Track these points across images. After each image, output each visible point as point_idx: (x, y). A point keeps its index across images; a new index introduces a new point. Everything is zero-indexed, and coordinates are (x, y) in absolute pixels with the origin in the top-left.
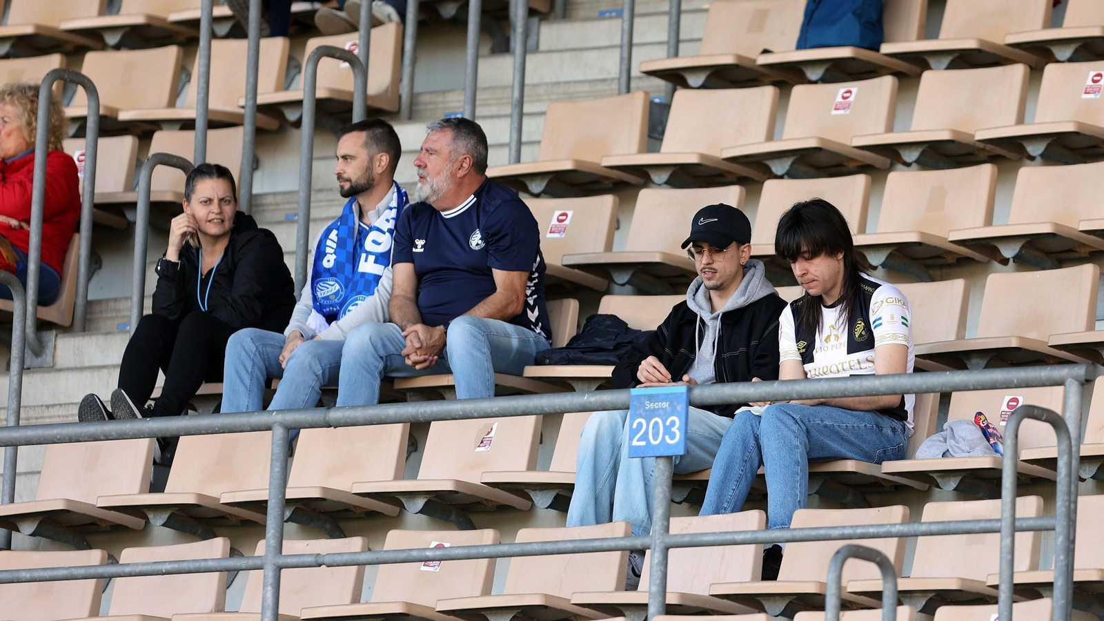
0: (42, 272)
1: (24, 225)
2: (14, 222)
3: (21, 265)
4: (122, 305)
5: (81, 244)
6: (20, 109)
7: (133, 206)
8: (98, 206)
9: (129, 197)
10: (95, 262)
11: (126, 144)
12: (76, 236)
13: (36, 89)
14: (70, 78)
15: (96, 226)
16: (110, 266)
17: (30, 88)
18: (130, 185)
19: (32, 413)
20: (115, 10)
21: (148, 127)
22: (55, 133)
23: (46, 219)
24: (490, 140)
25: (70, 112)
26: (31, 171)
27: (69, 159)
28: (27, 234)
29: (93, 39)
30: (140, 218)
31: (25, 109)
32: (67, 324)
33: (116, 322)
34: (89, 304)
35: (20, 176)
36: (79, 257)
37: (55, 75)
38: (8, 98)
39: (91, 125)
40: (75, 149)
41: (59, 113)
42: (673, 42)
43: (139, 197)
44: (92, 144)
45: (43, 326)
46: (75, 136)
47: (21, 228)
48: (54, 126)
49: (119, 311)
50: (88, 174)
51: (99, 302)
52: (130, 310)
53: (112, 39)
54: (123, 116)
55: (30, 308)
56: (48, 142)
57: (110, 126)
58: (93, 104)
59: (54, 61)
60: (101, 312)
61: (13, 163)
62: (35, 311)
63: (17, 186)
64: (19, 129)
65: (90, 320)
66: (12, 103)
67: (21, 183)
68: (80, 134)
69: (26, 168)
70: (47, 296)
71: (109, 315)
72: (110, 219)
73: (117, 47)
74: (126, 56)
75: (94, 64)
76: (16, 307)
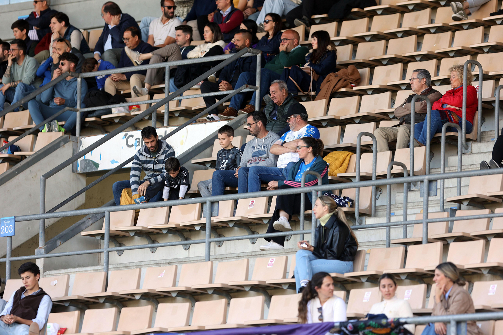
0: (466, 123)
1: (461, 109)
2: (457, 108)
3: (460, 122)
4: (492, 133)
5: (479, 114)
6: (458, 73)
7: (494, 101)
8: (483, 102)
9: (493, 99)
10: (483, 120)
11: (491, 82)
12: (477, 112)
13: (463, 66)
14: (473, 63)
15: (483, 108)
16: (488, 121)
17: (461, 66)
18: (493, 95)
19: (465, 167)
20: (486, 41)
21: (498, 77)
22: (469, 80)
23: (467, 107)
25: (474, 73)
26: (462, 92)
27: (474, 88)
28: (462, 112)
29: (480, 50)
30: (497, 105)
31: (459, 73)
32: (475, 139)
33: (491, 138)
34: (482, 133)
35: (459, 94)
36: (478, 118)
37: (468, 62)
38: (454, 70)
39: (480, 77)
40: (475, 84)
41: (470, 73)
43: (496, 99)
44: (481, 83)
45: (468, 140)
46: (475, 81)
47: (460, 110)
48: (469, 78)
49: (491, 134)
50: (480, 92)
51: (485, 132)
52: (495, 134)
53: (486, 50)
54: (490, 74)
55: (463, 135)
56: (467, 83)
57: (486, 77)
58: (481, 70)
59: (468, 57)
60: (486, 135)
61: (456, 89)
62: (465, 136)
63: (458, 97)
64: (458, 79)
65: (482, 138)
66: (456, 71)
67: (459, 96)
68: (477, 80)
69: (460, 91)
70: (468, 131)
71: (488, 136)
72: (487, 106)
73: (487, 52)
74: (490, 55)
75: (480, 58)
76: (459, 134)
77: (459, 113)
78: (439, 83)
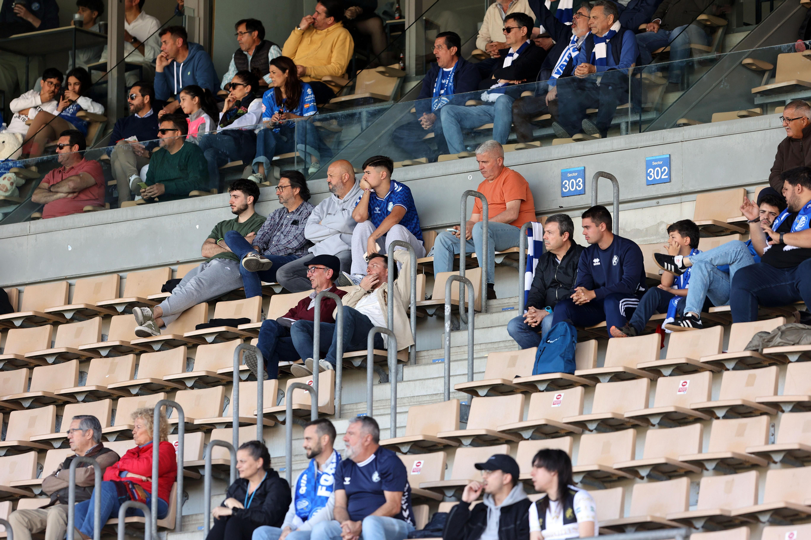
0: (159, 502)
1: (149, 479)
2: (144, 478)
3: (148, 500)
4: (199, 517)
5: (178, 487)
6: (146, 421)
7: (203, 467)
8: (185, 468)
9: (201, 463)
10: (185, 496)
11: (199, 435)
12: (175, 483)
13: (153, 410)
14: (169, 404)
15: (185, 478)
16: (193, 497)
17: (150, 410)
18: (202, 457)
20: (191, 369)
21: (209, 427)
22: (163, 432)
23: (161, 476)
24: (381, 427)
26: (152, 452)
27: (171, 445)
28: (151, 484)
29: (180, 383)
30: (207, 473)
31: (148, 421)
32: (172, 528)
33: (197, 526)
34: (183, 517)
35: (146, 454)
36: (177, 494)
37: (162, 403)
38: (139, 416)
39: (181, 428)
40: (173, 439)
41: (165, 421)
42: (470, 374)
43: (206, 463)
44: (181, 437)
45: (160, 529)
46: (173, 433)
47: (148, 481)
48: (163, 429)
49: (198, 520)
50: (180, 452)
51: (188, 516)
52: (203, 519)
53: (189, 384)
54: (196, 422)
55: (153, 521)
56: (160, 438)
57: (190, 428)
58: (181, 417)
59: (161, 396)
60: (189, 521)
61: (143, 448)
62: (156, 522)
63: (145, 460)
64: (145, 432)
65: (184, 525)
66: (142, 418)
67: (147, 458)
68: (175, 432)
69: (149, 451)
70: (161, 514)
71: (193, 522)
72: (192, 474)
73: (192, 388)
74: (196, 391)
75: (181, 397)
76: (146, 520)
77: (147, 487)
78: (114, 437)
